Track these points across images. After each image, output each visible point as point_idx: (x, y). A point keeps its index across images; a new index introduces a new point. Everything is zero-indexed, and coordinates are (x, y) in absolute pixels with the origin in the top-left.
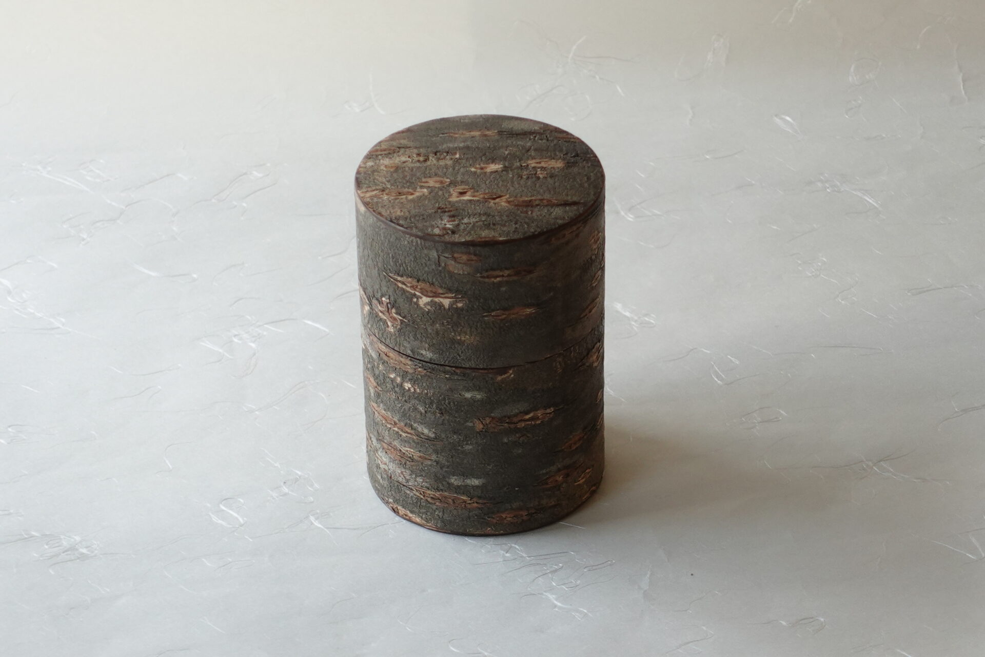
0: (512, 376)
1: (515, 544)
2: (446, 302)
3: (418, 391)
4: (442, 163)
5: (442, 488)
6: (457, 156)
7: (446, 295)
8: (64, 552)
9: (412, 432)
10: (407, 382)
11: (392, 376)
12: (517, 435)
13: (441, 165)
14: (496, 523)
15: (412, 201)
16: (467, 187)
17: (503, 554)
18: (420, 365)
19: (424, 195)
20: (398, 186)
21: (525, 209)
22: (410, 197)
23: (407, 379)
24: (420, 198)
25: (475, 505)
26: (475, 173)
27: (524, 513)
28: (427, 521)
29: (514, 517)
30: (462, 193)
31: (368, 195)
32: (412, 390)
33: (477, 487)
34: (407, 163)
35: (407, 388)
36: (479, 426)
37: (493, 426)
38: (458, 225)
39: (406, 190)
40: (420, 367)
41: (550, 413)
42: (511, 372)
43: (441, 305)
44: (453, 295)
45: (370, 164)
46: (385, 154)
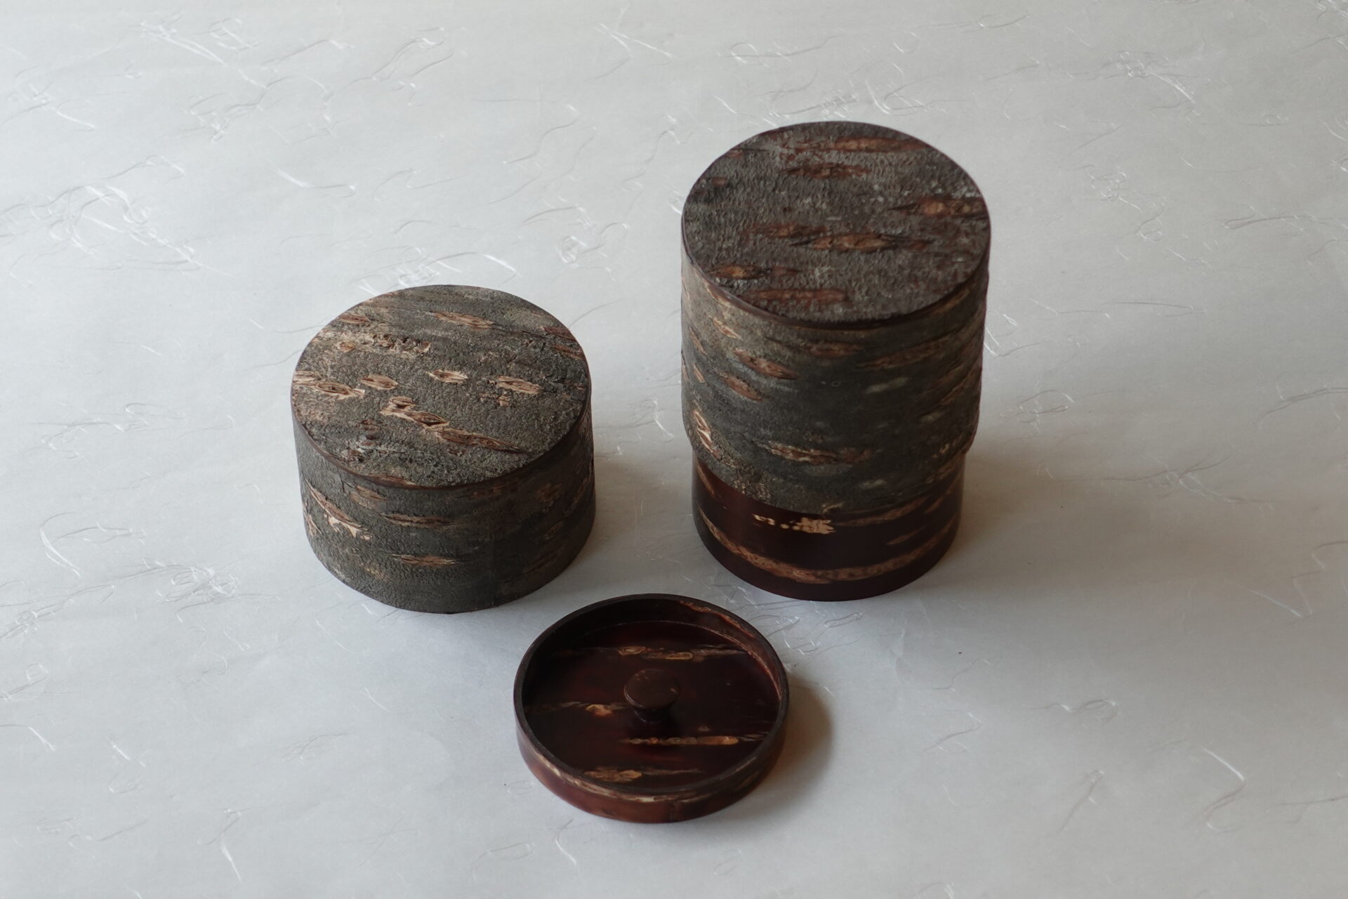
2: (354, 531)
4: (405, 354)
6: (426, 350)
7: (353, 523)
13: (401, 359)
15: (341, 402)
16: (410, 399)
19: (357, 398)
20: (337, 378)
21: (456, 448)
22: (342, 397)
24: (353, 400)
26: (432, 379)
30: (400, 407)
31: (301, 380)
34: (367, 346)
38: (372, 451)
39: (342, 386)
43: (349, 532)
44: (360, 526)
45: (330, 334)
46: (353, 325)
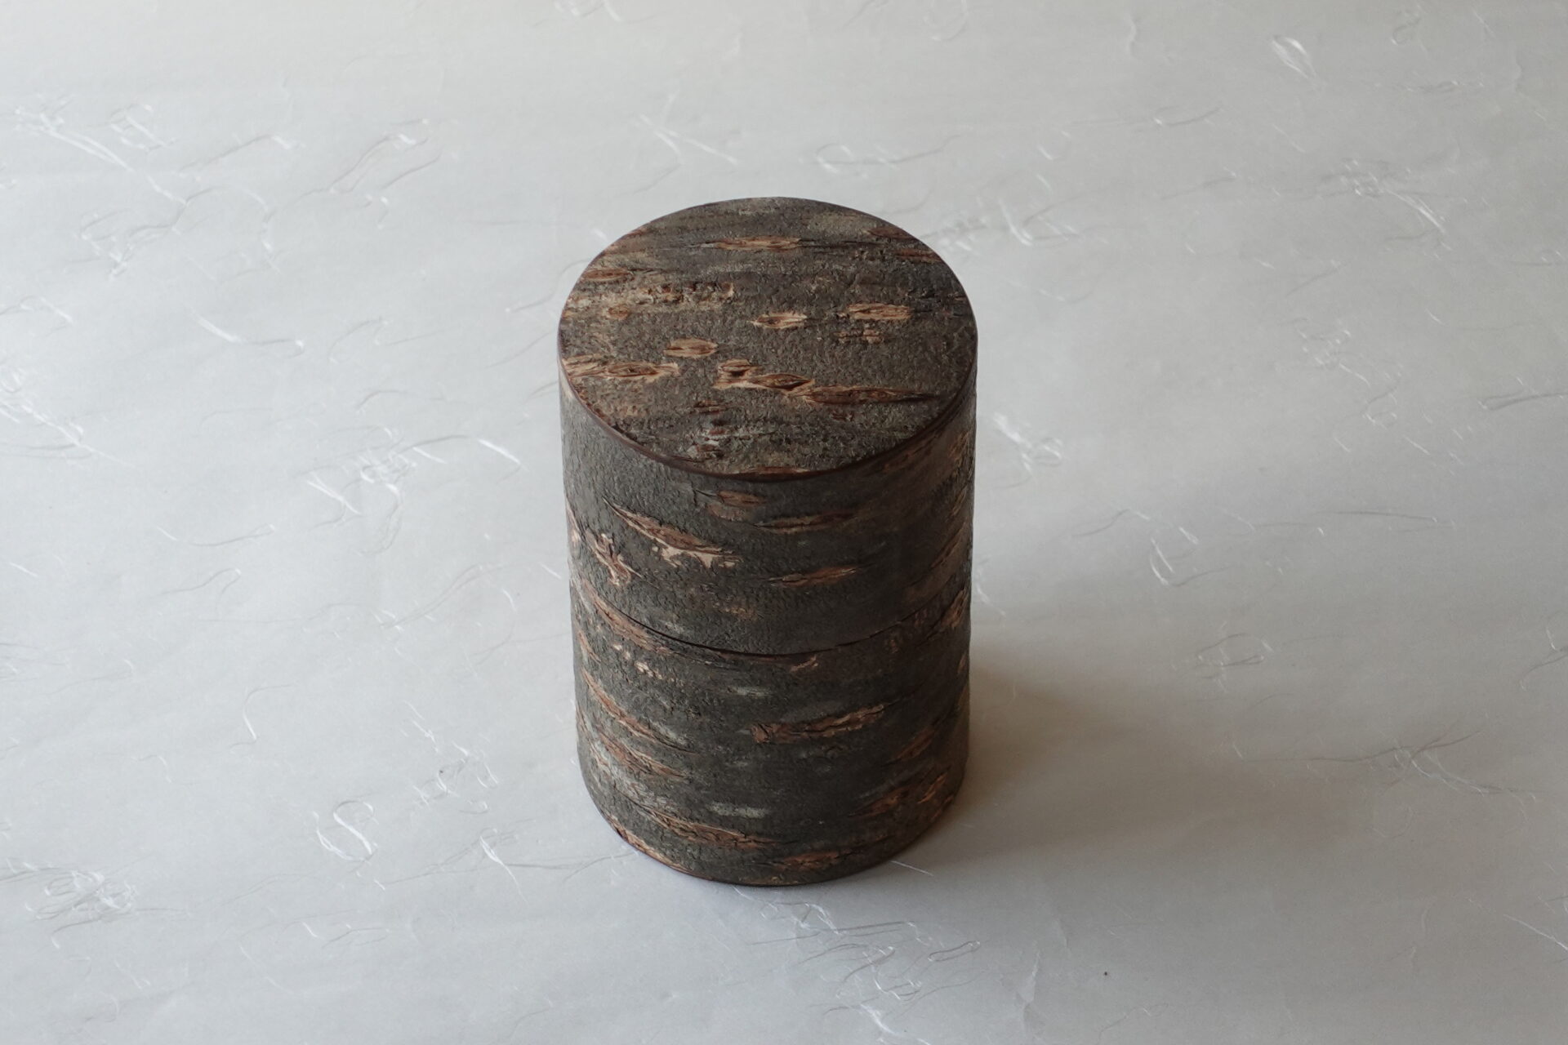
0: (816, 665)
1: (818, 905)
2: (707, 559)
3: (660, 677)
4: (704, 307)
5: (698, 817)
6: (731, 293)
7: (707, 549)
8: (76, 906)
9: (650, 732)
10: (642, 662)
11: (618, 647)
12: (823, 748)
13: (703, 312)
14: (787, 870)
15: (653, 386)
16: (744, 361)
17: (797, 923)
18: (664, 642)
19: (672, 376)
20: (629, 355)
21: (841, 411)
22: (650, 379)
23: (642, 659)
24: (666, 380)
25: (752, 844)
26: (759, 329)
27: (834, 855)
28: (674, 861)
29: (817, 861)
30: (737, 375)
31: (579, 370)
32: (650, 674)
33: (755, 819)
34: (646, 305)
35: (642, 670)
36: (760, 736)
37: (784, 735)
38: (729, 440)
39: (644, 364)
40: (663, 645)
41: (878, 712)
42: (814, 659)
43: (698, 563)
44: (719, 550)
45: (585, 302)
46: (610, 283)
